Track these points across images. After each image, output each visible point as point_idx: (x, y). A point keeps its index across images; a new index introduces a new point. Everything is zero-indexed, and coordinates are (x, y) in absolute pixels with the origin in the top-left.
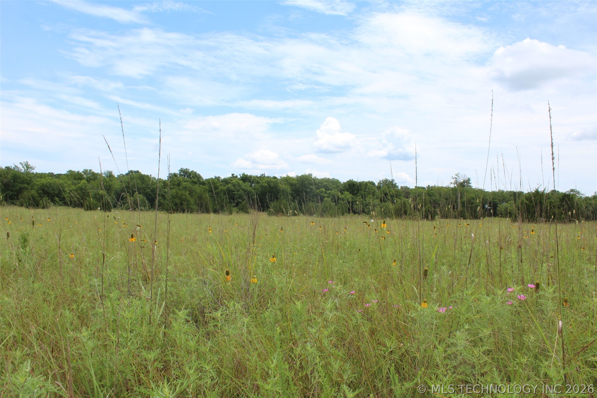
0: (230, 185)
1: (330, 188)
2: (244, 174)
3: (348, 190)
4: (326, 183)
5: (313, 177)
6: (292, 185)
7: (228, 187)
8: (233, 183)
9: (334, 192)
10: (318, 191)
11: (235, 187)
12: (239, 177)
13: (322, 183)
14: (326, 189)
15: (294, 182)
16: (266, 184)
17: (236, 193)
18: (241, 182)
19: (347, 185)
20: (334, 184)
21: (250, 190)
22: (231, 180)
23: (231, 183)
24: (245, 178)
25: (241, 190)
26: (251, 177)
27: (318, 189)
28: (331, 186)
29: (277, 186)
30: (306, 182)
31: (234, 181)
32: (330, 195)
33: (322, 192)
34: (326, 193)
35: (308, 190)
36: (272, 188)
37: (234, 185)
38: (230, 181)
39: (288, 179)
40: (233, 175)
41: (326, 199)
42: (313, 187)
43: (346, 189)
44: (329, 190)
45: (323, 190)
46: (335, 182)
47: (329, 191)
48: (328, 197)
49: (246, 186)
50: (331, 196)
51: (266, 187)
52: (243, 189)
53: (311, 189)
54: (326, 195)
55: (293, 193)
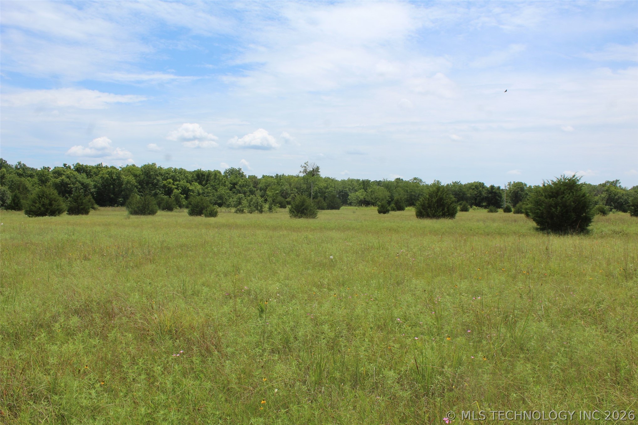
0: (64, 177)
1: (178, 178)
2: (78, 164)
3: (196, 180)
4: (173, 174)
5: (157, 167)
6: (135, 176)
7: (63, 180)
8: (68, 174)
9: (183, 183)
10: (165, 182)
11: (70, 179)
12: (72, 167)
13: (169, 174)
14: (173, 180)
15: (138, 173)
16: (107, 176)
17: (72, 186)
18: (76, 173)
19: (195, 175)
20: (182, 175)
21: (88, 182)
22: (64, 171)
23: (64, 175)
24: (80, 169)
25: (77, 183)
26: (86, 167)
27: (166, 180)
28: (179, 177)
29: (120, 177)
30: (152, 173)
31: (68, 173)
32: (178, 187)
33: (170, 183)
34: (173, 184)
35: (155, 181)
36: (114, 180)
37: (68, 177)
38: (62, 172)
39: (131, 170)
40: (65, 165)
41: (175, 191)
42: (159, 178)
43: (195, 180)
44: (176, 180)
45: (171, 181)
46: (182, 172)
47: (178, 182)
48: (177, 189)
49: (82, 177)
50: (180, 188)
51: (107, 178)
52: (80, 182)
53: (158, 181)
54: (174, 187)
55: (138, 184)
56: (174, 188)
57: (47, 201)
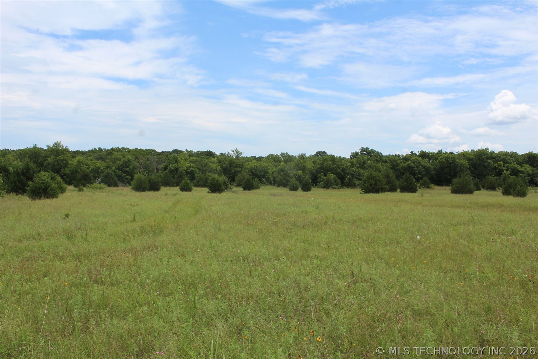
0: (410, 162)
1: (509, 161)
2: (422, 151)
3: (527, 163)
4: (504, 157)
5: (490, 151)
6: (469, 159)
7: (409, 164)
8: (413, 160)
9: (513, 165)
10: (496, 164)
11: (414, 164)
12: (418, 154)
13: (499, 157)
14: (504, 162)
15: (472, 157)
16: (444, 160)
17: (416, 169)
18: (420, 159)
19: (526, 158)
20: (512, 158)
21: (429, 166)
22: (411, 157)
23: (410, 160)
24: (423, 155)
25: (420, 166)
26: (429, 153)
27: (496, 162)
28: (509, 159)
29: (455, 161)
30: (483, 157)
31: (414, 158)
32: (508, 169)
33: (500, 165)
34: (504, 166)
35: (486, 164)
36: (450, 163)
37: (414, 162)
38: (409, 158)
39: (465, 154)
40: (412, 152)
41: (505, 172)
42: (491, 161)
43: (526, 161)
44: (507, 163)
45: (502, 163)
46: (514, 156)
47: (508, 165)
48: (507, 170)
49: (425, 162)
50: (510, 170)
51: (444, 162)
52: (422, 166)
53: (489, 163)
54: (504, 168)
55: (471, 167)
56: (504, 170)
57: (373, 182)
